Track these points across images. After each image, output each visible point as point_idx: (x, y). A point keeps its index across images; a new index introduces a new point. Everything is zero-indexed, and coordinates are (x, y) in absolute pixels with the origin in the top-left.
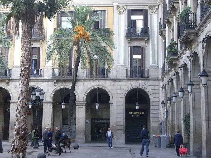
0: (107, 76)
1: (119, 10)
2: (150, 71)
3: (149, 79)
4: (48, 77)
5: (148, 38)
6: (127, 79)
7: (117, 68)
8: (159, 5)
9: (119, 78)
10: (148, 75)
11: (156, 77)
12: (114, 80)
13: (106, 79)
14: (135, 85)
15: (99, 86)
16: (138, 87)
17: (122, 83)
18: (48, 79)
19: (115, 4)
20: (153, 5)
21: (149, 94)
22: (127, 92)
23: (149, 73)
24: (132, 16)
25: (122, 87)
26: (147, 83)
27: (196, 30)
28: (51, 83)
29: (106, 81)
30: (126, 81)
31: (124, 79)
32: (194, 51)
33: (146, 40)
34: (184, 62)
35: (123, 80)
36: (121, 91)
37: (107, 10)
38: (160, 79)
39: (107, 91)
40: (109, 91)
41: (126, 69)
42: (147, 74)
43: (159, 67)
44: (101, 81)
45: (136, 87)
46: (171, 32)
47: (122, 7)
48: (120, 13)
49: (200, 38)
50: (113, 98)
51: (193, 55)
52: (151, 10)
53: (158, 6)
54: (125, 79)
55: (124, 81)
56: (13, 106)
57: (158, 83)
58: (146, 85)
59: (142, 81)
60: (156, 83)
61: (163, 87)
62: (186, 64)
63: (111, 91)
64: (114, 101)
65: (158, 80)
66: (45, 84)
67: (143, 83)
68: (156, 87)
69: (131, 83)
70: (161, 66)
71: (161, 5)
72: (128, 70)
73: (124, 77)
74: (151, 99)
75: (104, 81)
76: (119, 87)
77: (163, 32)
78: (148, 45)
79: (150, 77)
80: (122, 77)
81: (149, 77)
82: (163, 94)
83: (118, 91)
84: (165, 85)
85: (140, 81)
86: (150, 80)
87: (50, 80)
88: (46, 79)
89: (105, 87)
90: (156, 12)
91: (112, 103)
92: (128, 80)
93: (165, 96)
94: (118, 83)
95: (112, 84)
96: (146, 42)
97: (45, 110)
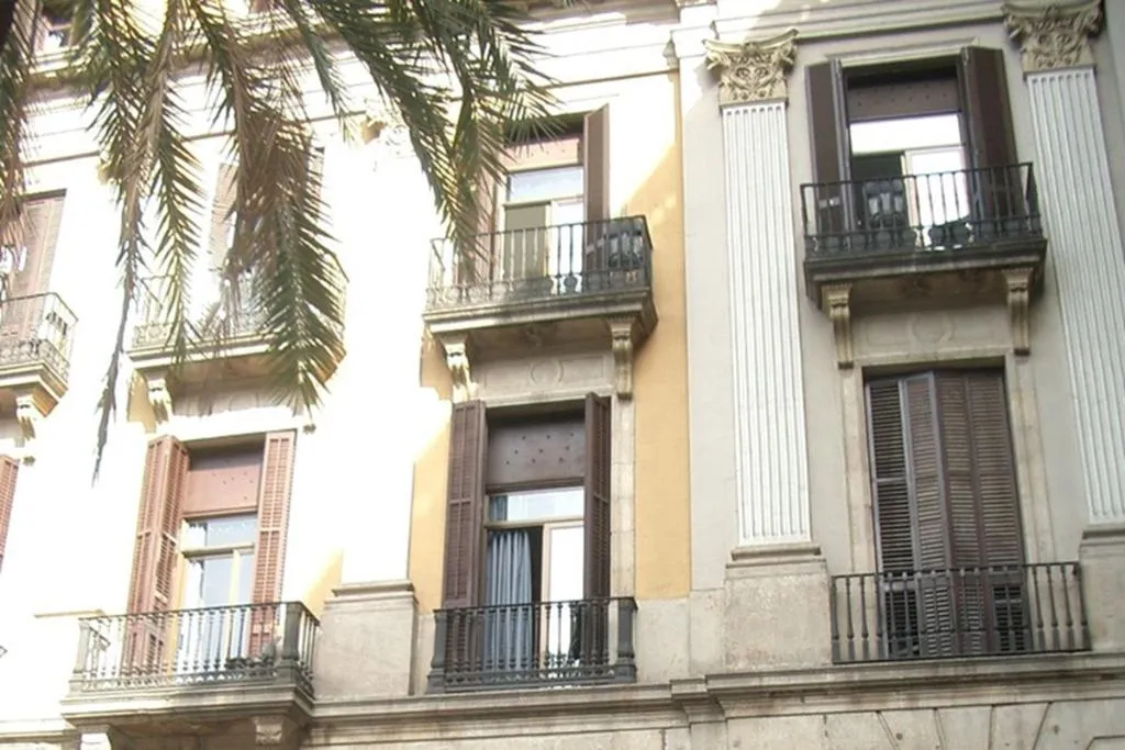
1: (727, 78)
2: (1092, 580)
3: (1090, 664)
5: (1033, 259)
6: (841, 677)
7: (734, 573)
13: (620, 696)
23: (1091, 604)
24: (855, 128)
26: (1075, 717)
29: (620, 722)
30: (840, 704)
31: (815, 680)
33: (1012, 281)
35: (803, 693)
41: (832, 582)
42: (1061, 619)
47: (757, 52)
48: (741, 99)
52: (1031, 44)
53: (1102, 8)
54: (829, 678)
55: (816, 705)
58: (1068, 731)
59: (1014, 688)
67: (1032, 714)
69: (892, 719)
72: (855, 581)
73: (808, 662)
75: (595, 724)
79: (1100, 646)
80: (785, 665)
81: (1088, 647)
85: (994, 694)
86: (1105, 675)
90: (1087, 59)
92: (858, 690)
94: (748, 733)
96: (1016, 313)
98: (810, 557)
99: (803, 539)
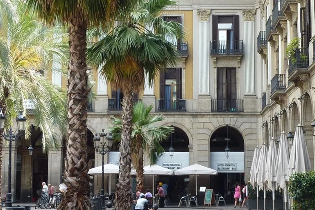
0: (185, 110)
1: (200, 16)
2: (244, 102)
3: (243, 114)
4: (101, 111)
5: (241, 56)
6: (212, 114)
7: (199, 98)
8: (256, 9)
9: (202, 113)
10: (242, 109)
11: (253, 111)
12: (195, 115)
13: (184, 114)
14: (224, 123)
15: (173, 123)
16: (227, 125)
17: (206, 119)
18: (102, 115)
19: (196, 7)
20: (249, 8)
21: (243, 134)
22: (213, 132)
24: (219, 24)
25: (206, 125)
26: (241, 120)
27: (308, 70)
28: (105, 119)
29: (184, 116)
30: (212, 116)
31: (209, 114)
32: (306, 92)
33: (238, 58)
34: (293, 100)
35: (207, 115)
36: (204, 131)
37: (183, 15)
38: (258, 114)
39: (185, 130)
40: (188, 130)
41: (211, 100)
42: (240, 107)
43: (257, 97)
44: (176, 116)
45: (226, 125)
46: (275, 52)
47: (205, 11)
48: (202, 20)
49: (312, 79)
50: (193, 140)
51: (305, 96)
52: (245, 15)
53: (256, 11)
54: (211, 113)
55: (209, 116)
56: (52, 152)
57: (256, 119)
58: (240, 121)
59: (233, 116)
60: (253, 119)
61: (263, 126)
62: (295, 103)
63: (191, 131)
64: (194, 145)
65: (256, 115)
66: (98, 122)
67: (235, 119)
68: (253, 124)
69: (218, 119)
70: (260, 96)
71: (259, 9)
72: (214, 100)
73: (208, 111)
74: (246, 141)
75: (180, 116)
76: (201, 125)
77: (264, 50)
78: (241, 66)
79: (245, 111)
80: (205, 111)
81: (243, 111)
82: (264, 134)
83: (201, 131)
84: (267, 123)
85: (231, 116)
86: (245, 115)
87: (104, 116)
88: (99, 114)
89: (182, 125)
90: (253, 19)
91: (191, 147)
92: (214, 115)
93: (266, 138)
94: (200, 119)
95: (191, 121)
96: (238, 62)
97: (98, 158)
98: (209, 96)
99: (208, 93)
